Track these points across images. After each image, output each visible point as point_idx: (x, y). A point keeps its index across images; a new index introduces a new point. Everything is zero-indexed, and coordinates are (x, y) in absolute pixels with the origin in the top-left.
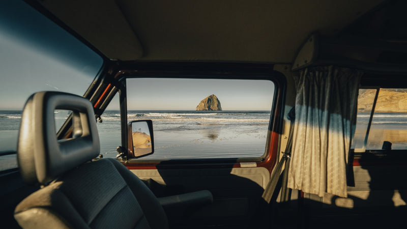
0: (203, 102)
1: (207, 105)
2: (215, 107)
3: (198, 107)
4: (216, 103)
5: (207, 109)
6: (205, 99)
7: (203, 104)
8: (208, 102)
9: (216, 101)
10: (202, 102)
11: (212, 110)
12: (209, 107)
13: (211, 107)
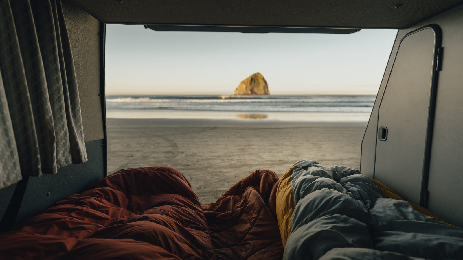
0: (245, 84)
1: (249, 87)
2: (260, 90)
3: (237, 89)
4: (262, 84)
5: (249, 92)
6: (247, 79)
7: (244, 86)
8: (251, 84)
9: (261, 81)
10: (243, 82)
11: (256, 94)
12: (252, 91)
13: (256, 90)
